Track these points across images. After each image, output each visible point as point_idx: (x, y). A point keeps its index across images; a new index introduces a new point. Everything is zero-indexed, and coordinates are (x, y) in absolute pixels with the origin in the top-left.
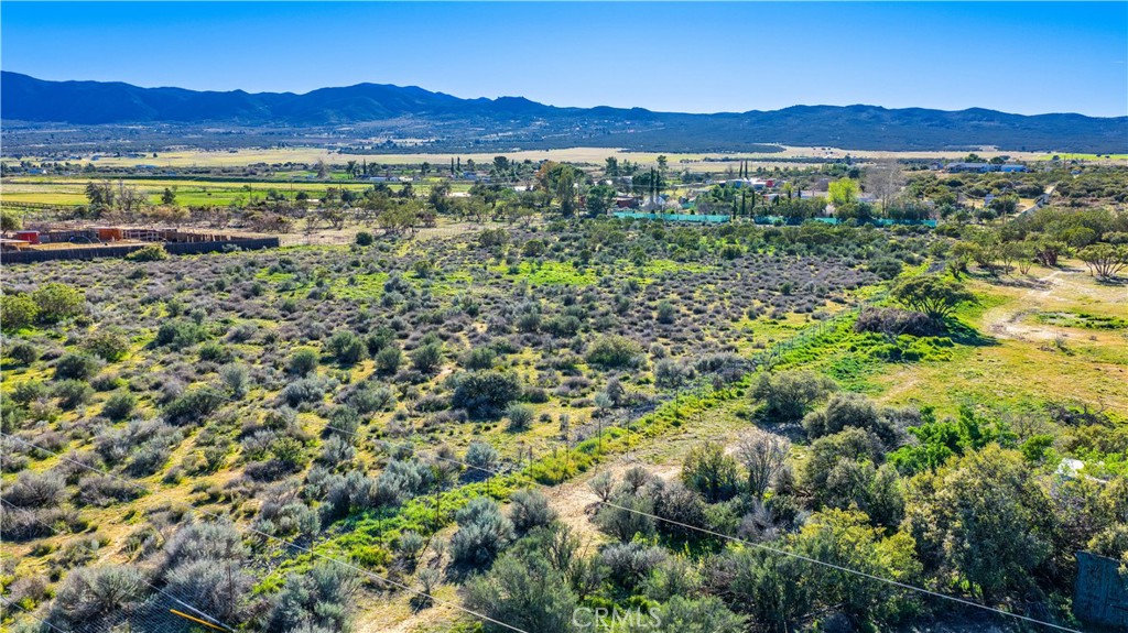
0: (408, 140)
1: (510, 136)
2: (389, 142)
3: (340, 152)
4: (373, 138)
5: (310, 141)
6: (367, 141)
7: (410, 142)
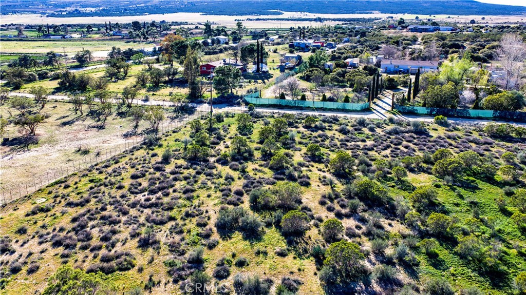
0: (88, 9)
1: (143, 7)
2: (76, 10)
3: (47, 16)
4: (68, 8)
5: (31, 10)
6: (64, 10)
7: (88, 10)
